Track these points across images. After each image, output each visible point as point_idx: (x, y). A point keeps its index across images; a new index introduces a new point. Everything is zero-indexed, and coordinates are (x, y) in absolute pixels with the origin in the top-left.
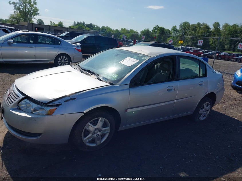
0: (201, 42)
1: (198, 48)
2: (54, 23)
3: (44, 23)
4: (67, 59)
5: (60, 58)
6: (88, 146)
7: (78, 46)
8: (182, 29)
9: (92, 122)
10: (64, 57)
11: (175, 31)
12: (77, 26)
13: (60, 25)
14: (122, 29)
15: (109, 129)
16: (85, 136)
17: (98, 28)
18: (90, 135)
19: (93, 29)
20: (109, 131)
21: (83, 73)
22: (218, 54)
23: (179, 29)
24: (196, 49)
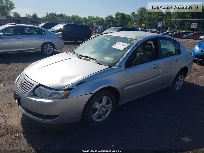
0: (160, 24)
1: (154, 29)
2: (29, 15)
3: (19, 16)
4: (51, 46)
5: (46, 46)
6: (96, 122)
7: (59, 35)
8: (139, 14)
9: (98, 101)
10: (49, 45)
11: (134, 15)
12: (50, 17)
13: (35, 16)
14: (89, 17)
15: (111, 105)
16: (93, 113)
17: (68, 17)
18: (97, 112)
19: (64, 18)
20: (111, 107)
21: (82, 59)
22: (171, 33)
23: (137, 14)
24: (153, 30)
